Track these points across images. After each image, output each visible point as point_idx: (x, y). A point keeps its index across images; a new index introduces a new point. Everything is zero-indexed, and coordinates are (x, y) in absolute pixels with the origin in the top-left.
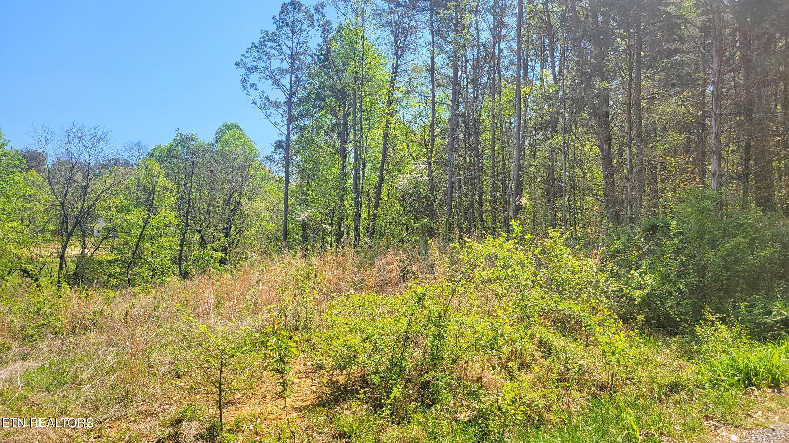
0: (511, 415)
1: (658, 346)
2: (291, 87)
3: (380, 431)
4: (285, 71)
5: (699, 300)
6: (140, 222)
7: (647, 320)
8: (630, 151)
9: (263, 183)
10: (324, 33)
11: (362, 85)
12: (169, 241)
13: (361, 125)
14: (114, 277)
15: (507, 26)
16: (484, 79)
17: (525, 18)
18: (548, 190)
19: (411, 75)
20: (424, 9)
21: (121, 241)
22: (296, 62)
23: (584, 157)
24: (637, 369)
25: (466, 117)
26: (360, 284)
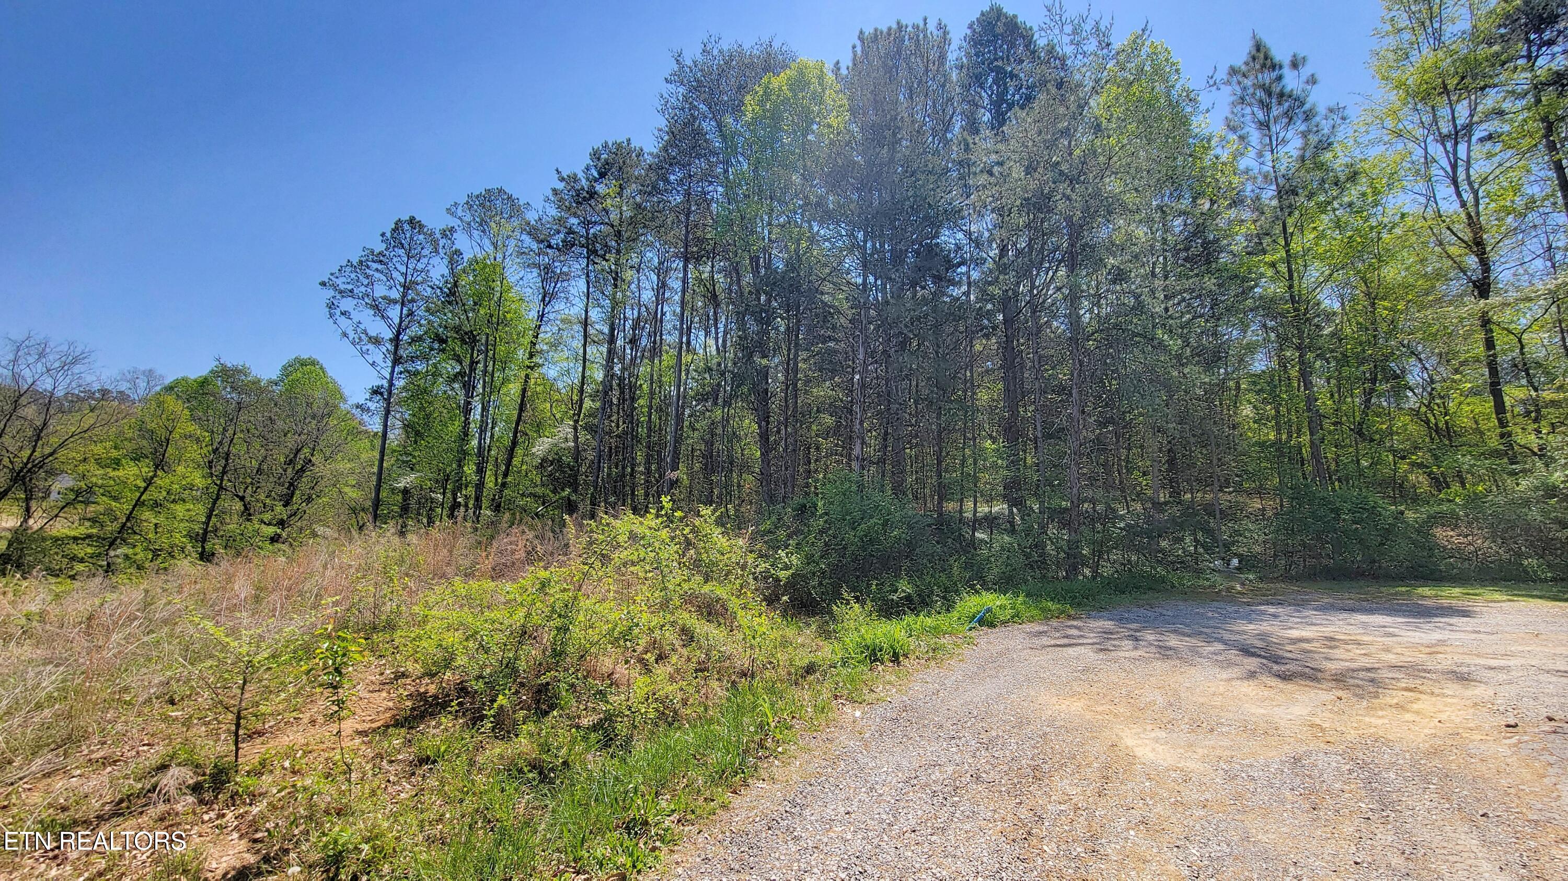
0: (642, 715)
1: (800, 627)
2: (401, 322)
3: (478, 750)
4: (395, 302)
5: (838, 579)
6: (138, 482)
7: (791, 601)
8: (786, 430)
9: (349, 438)
10: (452, 263)
11: (497, 330)
12: (189, 510)
13: (493, 376)
14: (82, 561)
15: (671, 289)
16: (644, 341)
17: (691, 284)
18: (706, 465)
19: (561, 327)
20: (578, 257)
21: (101, 509)
22: (410, 292)
23: (742, 433)
24: (777, 653)
25: (621, 379)
26: (471, 568)
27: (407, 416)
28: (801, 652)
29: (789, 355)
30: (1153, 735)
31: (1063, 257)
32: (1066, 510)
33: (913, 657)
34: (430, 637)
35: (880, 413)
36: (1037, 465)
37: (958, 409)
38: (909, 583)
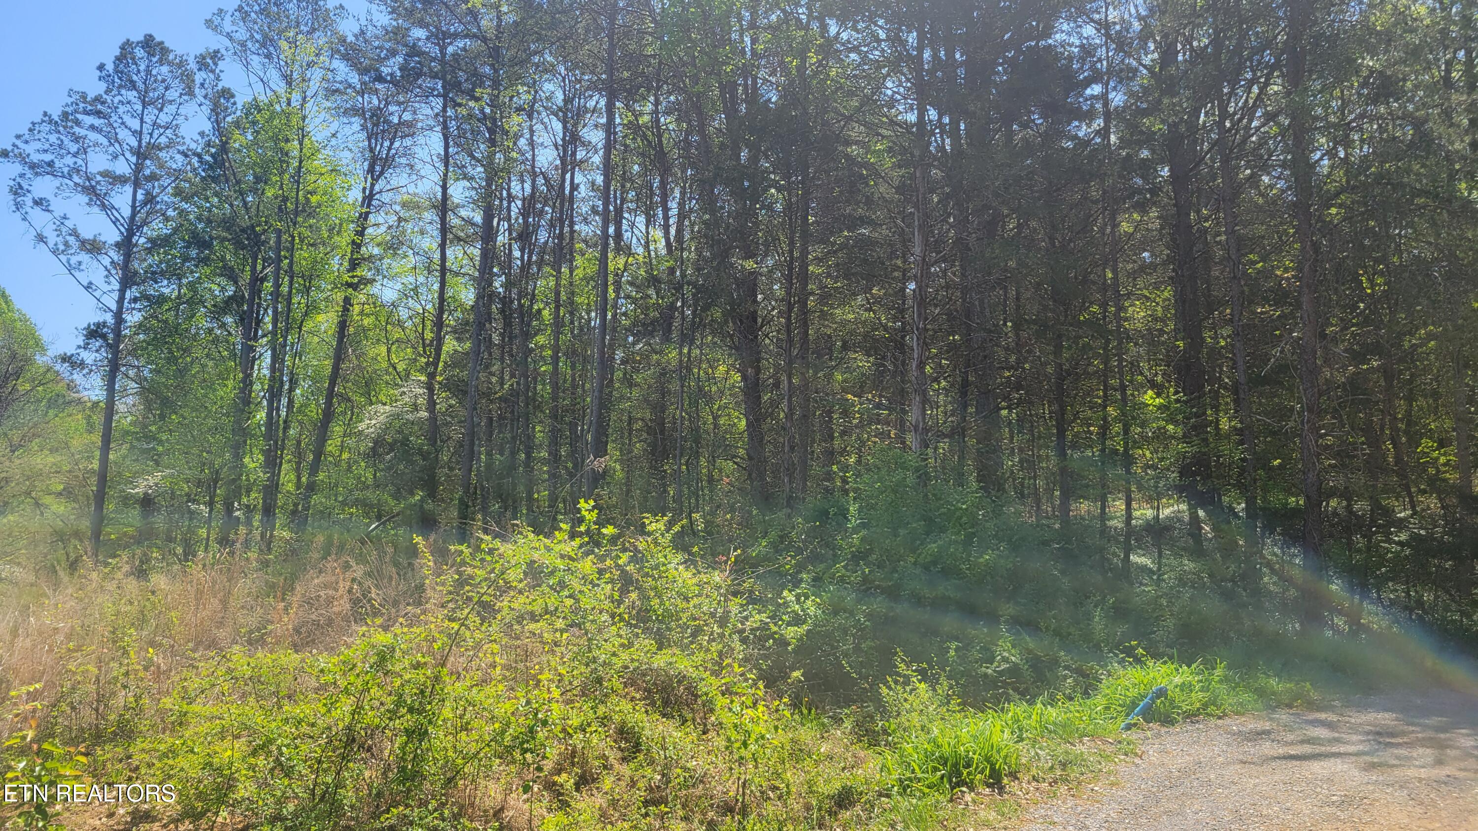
1: (823, 724)
2: (134, 214)
4: (121, 180)
5: (887, 639)
7: (807, 679)
8: (790, 382)
9: (51, 413)
10: (217, 111)
11: (295, 224)
13: (289, 302)
15: (586, 144)
16: (543, 236)
17: (620, 134)
18: (654, 445)
19: (401, 214)
20: (428, 94)
22: (148, 162)
23: (714, 389)
24: (785, 771)
25: (506, 301)
26: (259, 630)
27: (146, 373)
28: (827, 769)
29: (791, 252)
31: (1278, 60)
32: (1294, 513)
33: (1025, 778)
34: (192, 751)
35: (953, 347)
36: (1239, 432)
37: (1093, 336)
38: (1014, 646)
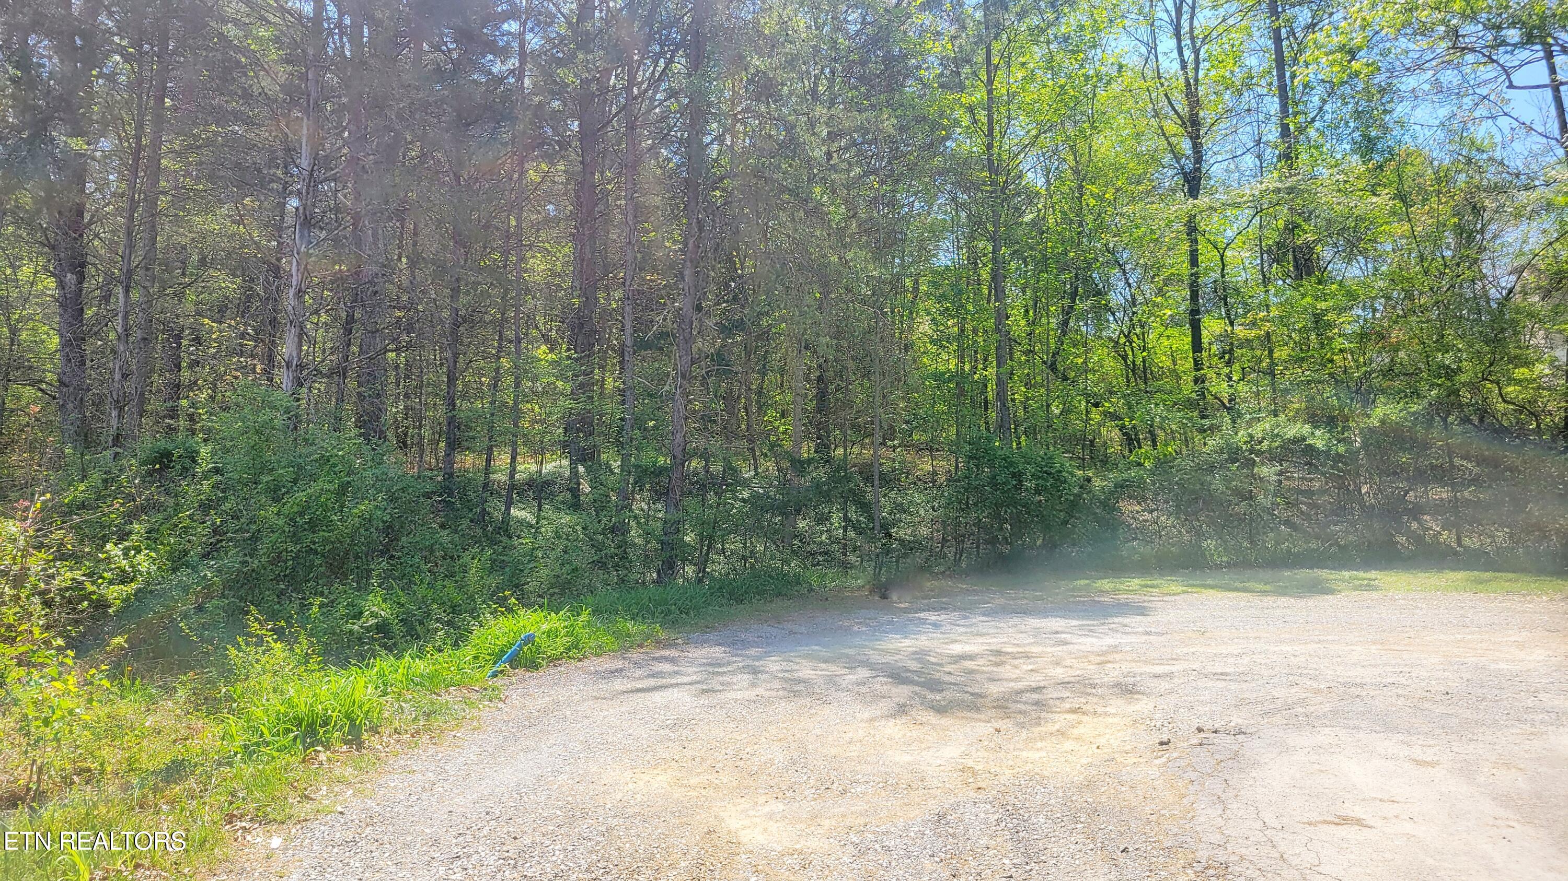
1: (151, 696)
5: (241, 599)
7: (132, 646)
8: (127, 297)
23: (14, 294)
24: (97, 749)
30: (767, 809)
31: (683, 40)
32: (662, 471)
33: (386, 731)
35: (338, 278)
36: (622, 392)
37: (492, 284)
38: (384, 601)
